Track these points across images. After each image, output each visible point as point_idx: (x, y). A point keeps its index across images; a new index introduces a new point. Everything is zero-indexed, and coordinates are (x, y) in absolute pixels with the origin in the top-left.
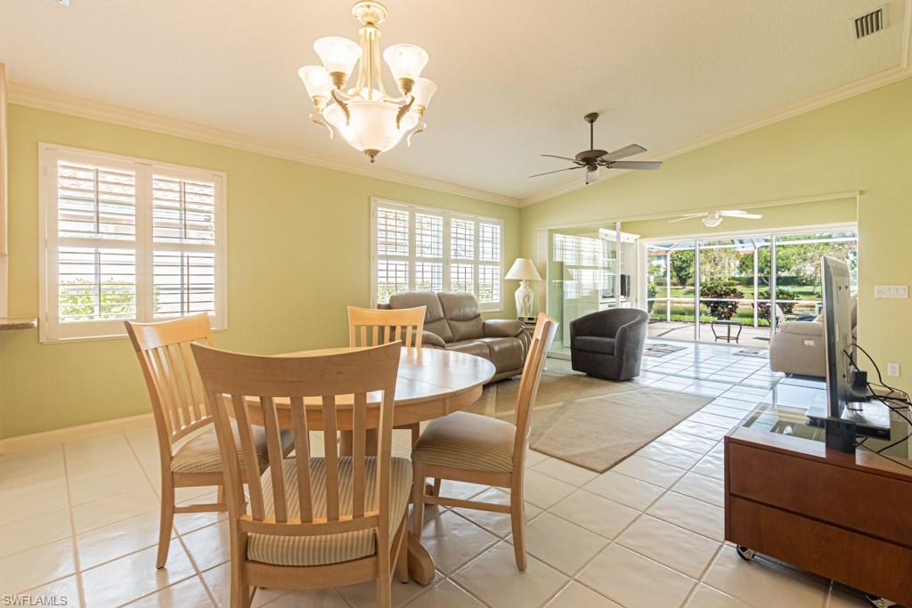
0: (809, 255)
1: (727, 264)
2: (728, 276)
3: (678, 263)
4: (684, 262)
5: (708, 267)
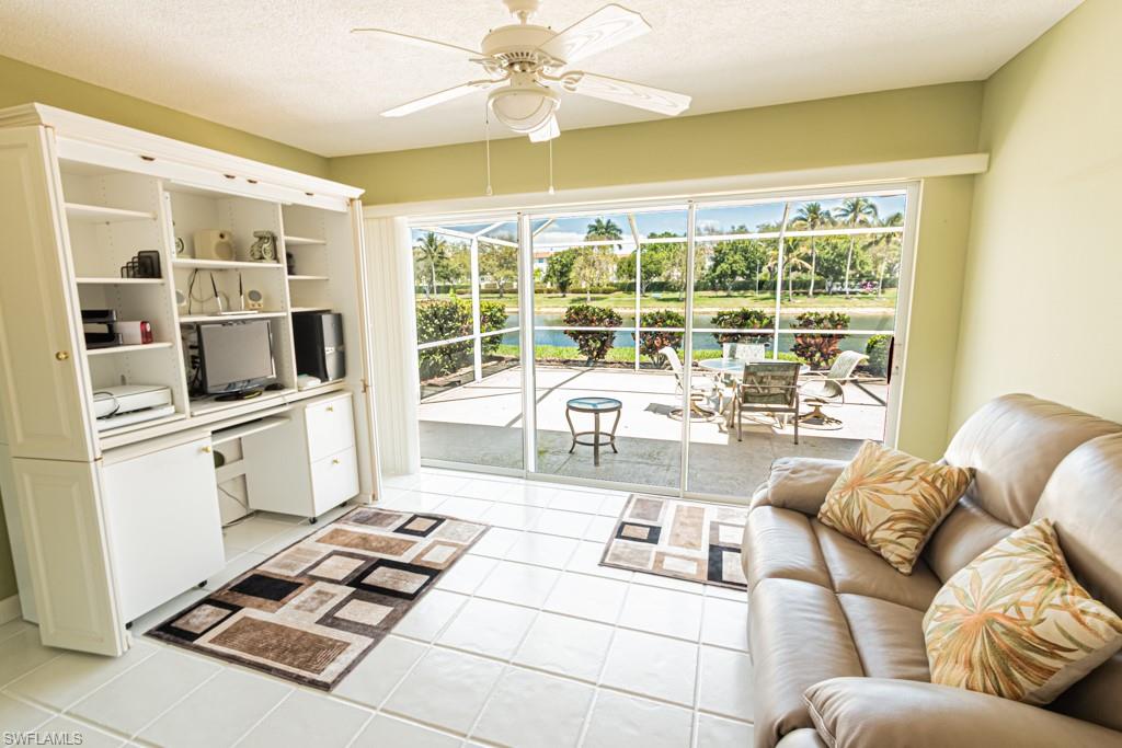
0: (677, 260)
1: (605, 269)
2: (606, 281)
3: (558, 267)
4: (564, 265)
5: (587, 272)
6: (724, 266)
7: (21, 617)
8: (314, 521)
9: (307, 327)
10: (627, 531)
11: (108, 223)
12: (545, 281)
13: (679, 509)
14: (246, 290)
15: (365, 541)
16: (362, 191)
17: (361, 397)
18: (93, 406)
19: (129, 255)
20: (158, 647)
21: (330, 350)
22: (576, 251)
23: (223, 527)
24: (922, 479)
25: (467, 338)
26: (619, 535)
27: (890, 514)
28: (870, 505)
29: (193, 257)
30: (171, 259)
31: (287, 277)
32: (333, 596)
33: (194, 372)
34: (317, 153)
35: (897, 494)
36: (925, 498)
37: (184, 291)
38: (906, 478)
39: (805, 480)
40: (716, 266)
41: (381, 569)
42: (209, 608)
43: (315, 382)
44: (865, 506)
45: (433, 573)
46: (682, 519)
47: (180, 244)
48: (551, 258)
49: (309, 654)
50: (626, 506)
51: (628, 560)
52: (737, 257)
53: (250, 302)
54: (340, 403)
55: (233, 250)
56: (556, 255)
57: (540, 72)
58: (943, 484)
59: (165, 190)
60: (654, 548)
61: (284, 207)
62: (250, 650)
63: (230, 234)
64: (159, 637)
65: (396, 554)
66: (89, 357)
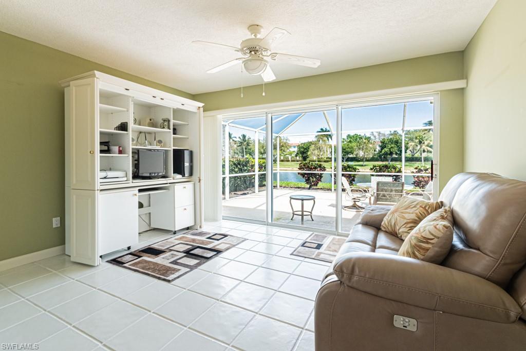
0: (361, 147)
1: (325, 151)
2: (326, 157)
3: (302, 150)
4: (305, 149)
5: (316, 152)
6: (386, 149)
7: (65, 253)
8: (175, 233)
9: (178, 155)
10: (307, 244)
11: (112, 113)
12: (296, 156)
13: (334, 239)
14: (157, 139)
15: (194, 240)
16: (204, 104)
17: (197, 184)
18: (99, 174)
19: (118, 123)
20: (110, 265)
21: (187, 164)
22: (311, 142)
23: (139, 233)
24: (421, 206)
25: (253, 173)
26: (303, 245)
27: (405, 221)
28: (398, 218)
29: (140, 125)
30: (131, 126)
31: (173, 136)
32: (177, 256)
33: (135, 170)
34: (189, 93)
35: (410, 213)
36: (420, 213)
37: (135, 138)
38: (414, 207)
39: (376, 213)
40: (382, 149)
41: (198, 249)
42: (130, 256)
43: (180, 176)
44: (396, 219)
45: (218, 252)
46: (334, 242)
47: (135, 120)
48: (299, 146)
49: (165, 271)
50: (310, 236)
51: (304, 254)
52: (393, 145)
53: (158, 144)
54: (189, 186)
55: (153, 124)
56: (301, 144)
57: (262, 54)
58: (429, 208)
59: (132, 101)
60: (317, 251)
61: (173, 109)
62: (143, 269)
63: (153, 120)
64: (111, 263)
65: (205, 245)
66: (100, 156)
